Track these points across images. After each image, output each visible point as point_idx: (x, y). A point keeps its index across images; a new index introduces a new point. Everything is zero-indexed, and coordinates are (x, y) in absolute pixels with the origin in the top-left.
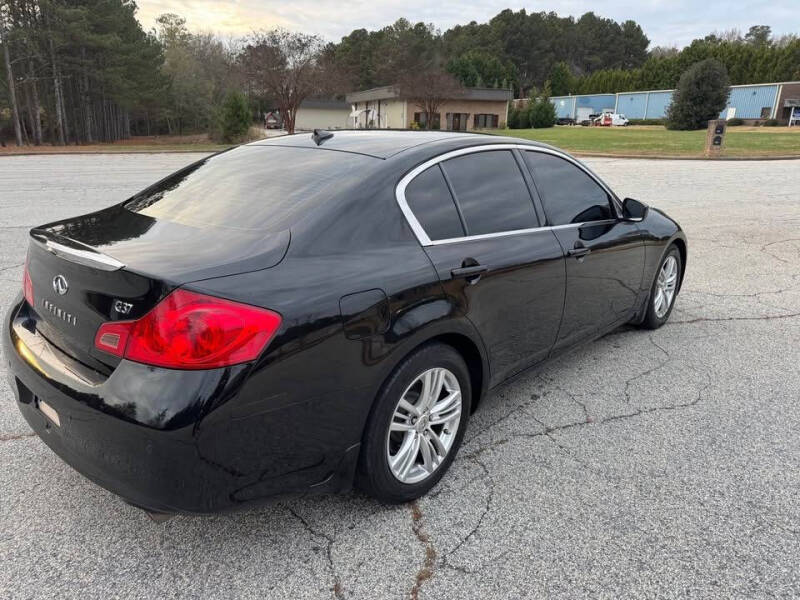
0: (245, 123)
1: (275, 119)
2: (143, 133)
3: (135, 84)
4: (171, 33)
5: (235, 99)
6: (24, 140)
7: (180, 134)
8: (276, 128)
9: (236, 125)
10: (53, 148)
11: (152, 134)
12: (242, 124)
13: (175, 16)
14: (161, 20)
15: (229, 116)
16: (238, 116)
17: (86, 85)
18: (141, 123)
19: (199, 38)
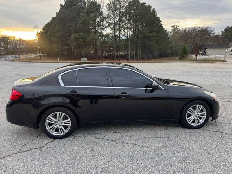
0: (187, 54)
1: (202, 52)
2: (163, 57)
3: (157, 45)
4: (174, 30)
5: (185, 47)
6: (130, 59)
7: (172, 57)
8: (202, 55)
9: (184, 54)
10: (137, 61)
11: (165, 57)
12: (185, 54)
13: (176, 25)
14: (172, 27)
15: (182, 52)
16: (185, 52)
17: (147, 45)
18: (162, 54)
19: (182, 30)
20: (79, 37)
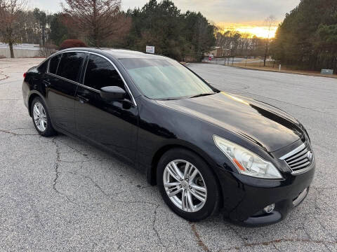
20: (329, 31)
